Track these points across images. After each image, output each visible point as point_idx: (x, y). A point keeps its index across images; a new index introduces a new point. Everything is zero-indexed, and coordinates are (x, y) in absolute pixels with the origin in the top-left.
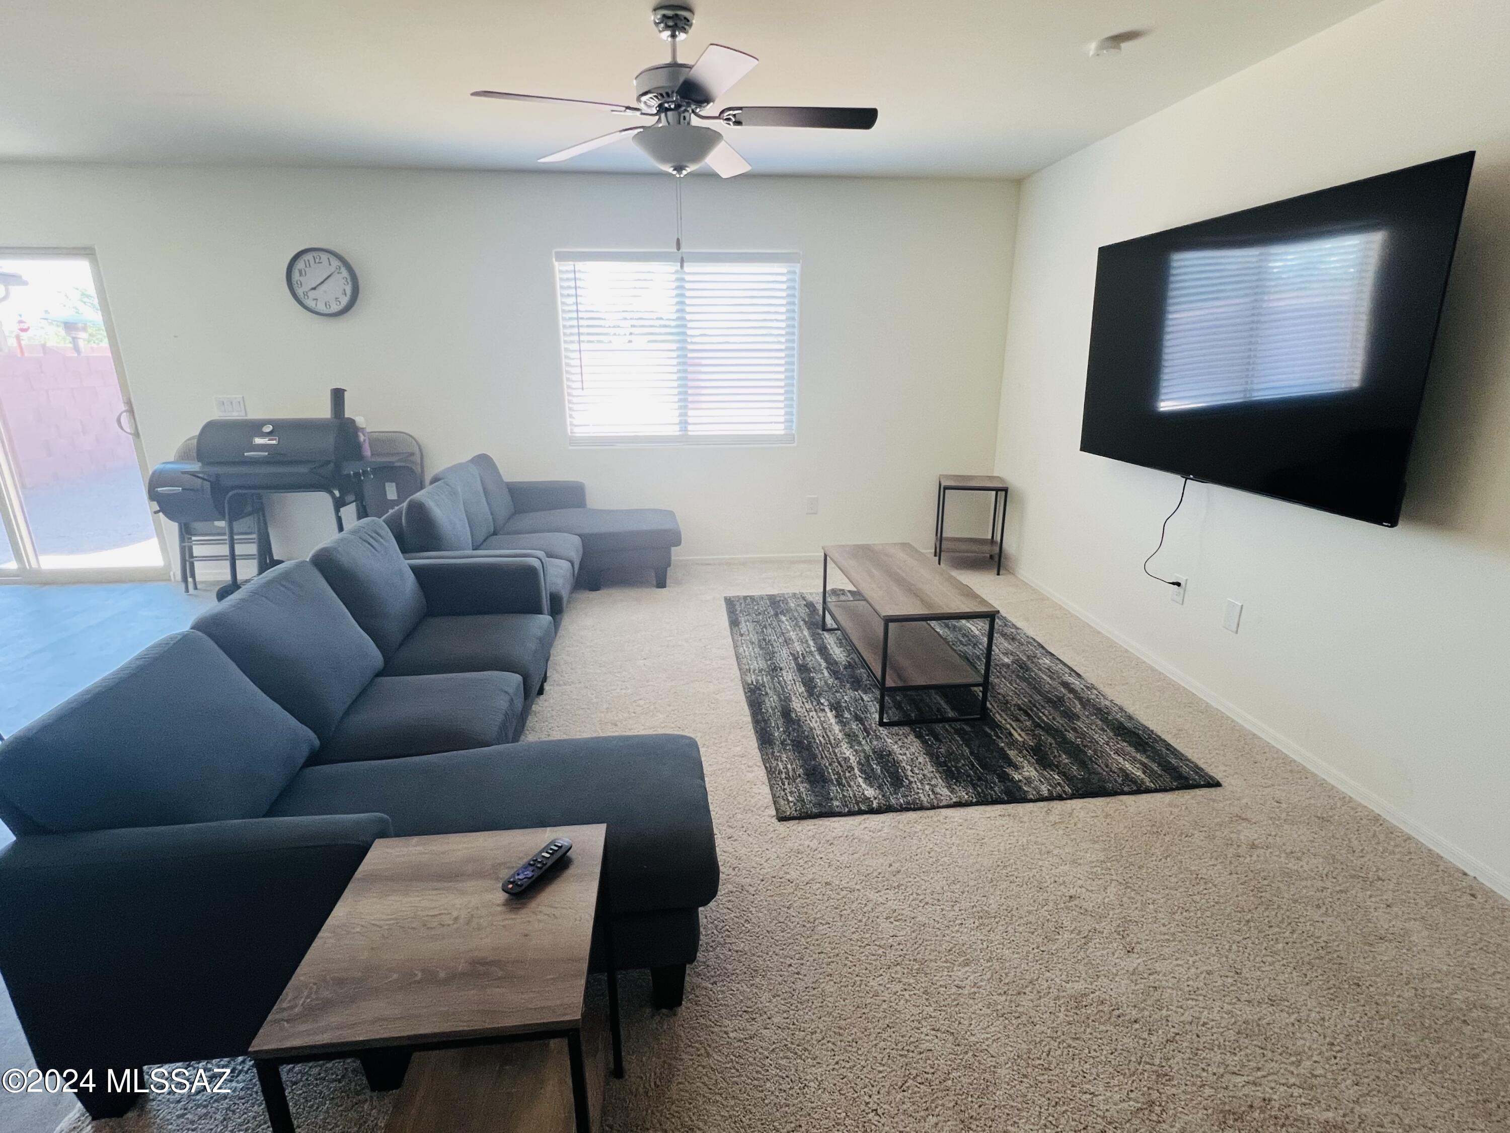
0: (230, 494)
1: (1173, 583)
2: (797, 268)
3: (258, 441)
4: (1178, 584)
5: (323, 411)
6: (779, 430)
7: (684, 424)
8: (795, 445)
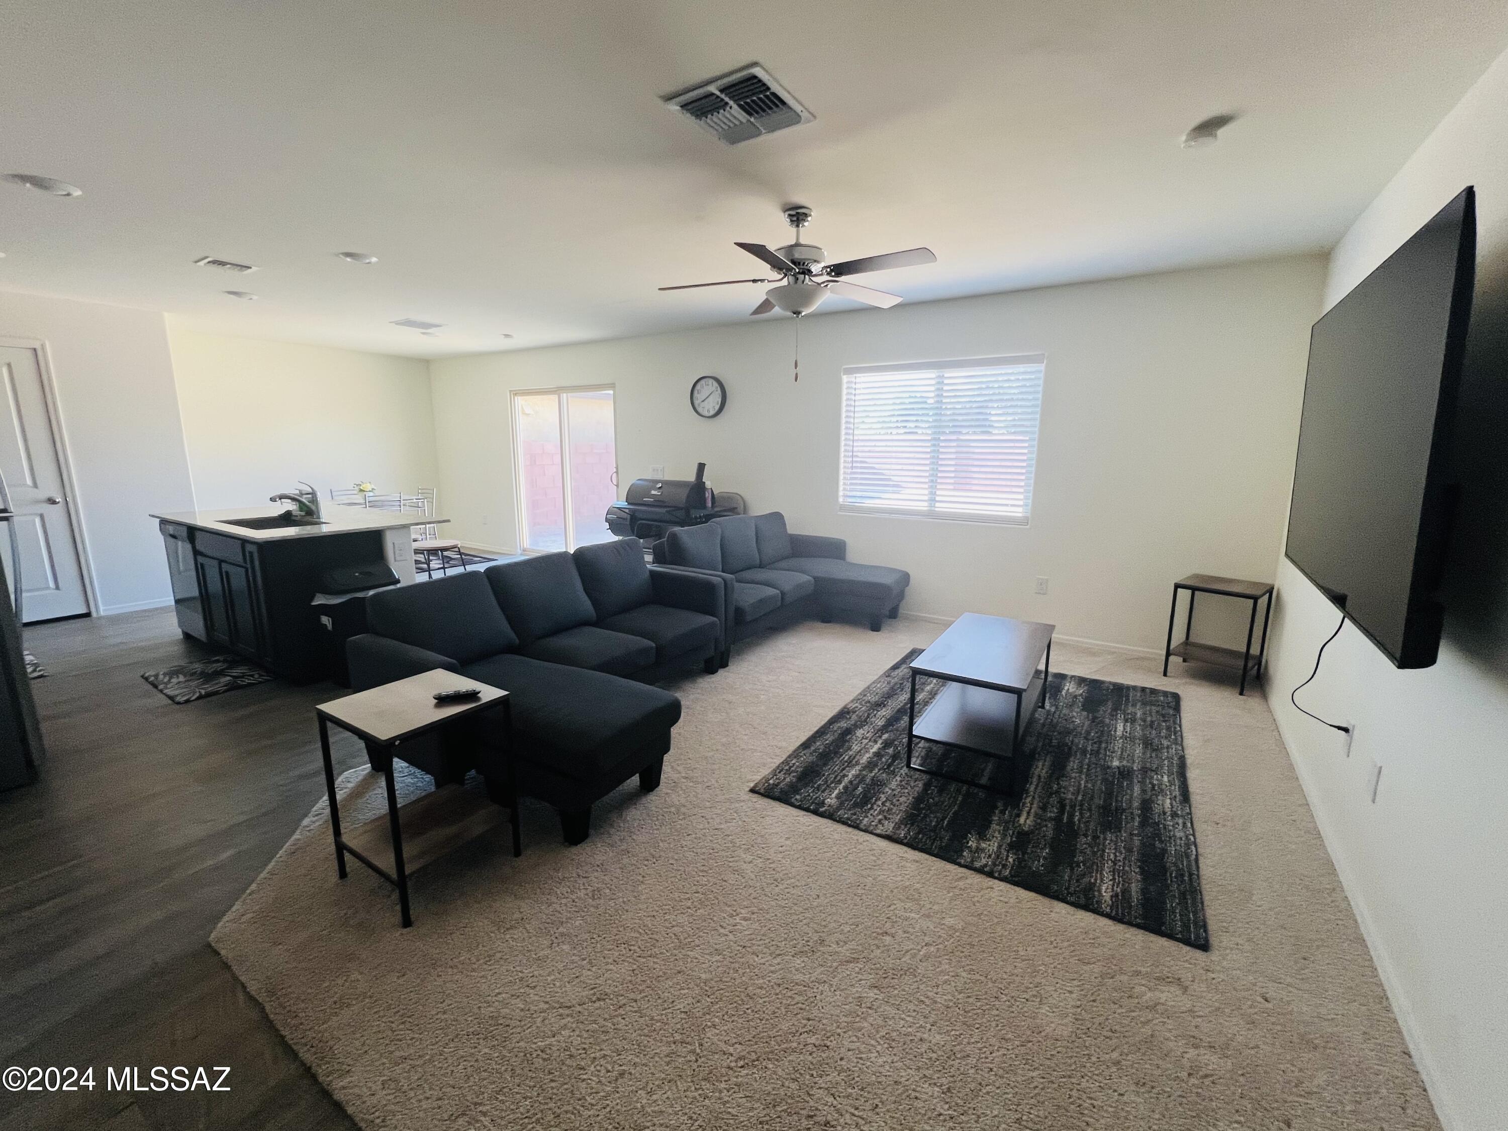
0: (639, 522)
1: (1339, 728)
2: (1042, 367)
3: (653, 492)
4: (1346, 730)
5: (691, 477)
6: (1018, 512)
7: (933, 500)
8: (1028, 527)
